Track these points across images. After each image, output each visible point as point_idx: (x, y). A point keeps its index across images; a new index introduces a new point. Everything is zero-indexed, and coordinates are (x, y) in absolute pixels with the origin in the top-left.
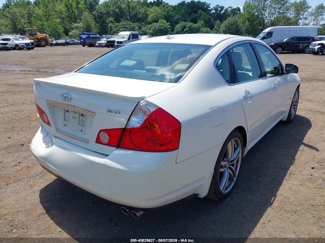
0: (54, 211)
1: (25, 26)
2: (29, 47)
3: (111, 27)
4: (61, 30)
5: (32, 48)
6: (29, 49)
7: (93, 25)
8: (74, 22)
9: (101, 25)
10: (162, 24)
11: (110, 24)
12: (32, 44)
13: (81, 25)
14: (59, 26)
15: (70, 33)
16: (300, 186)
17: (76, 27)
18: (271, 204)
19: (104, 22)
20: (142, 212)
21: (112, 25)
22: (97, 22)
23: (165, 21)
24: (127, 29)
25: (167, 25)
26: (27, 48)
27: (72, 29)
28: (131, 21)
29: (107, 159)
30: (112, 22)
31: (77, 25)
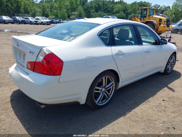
0: (14, 102)
1: (49, 13)
2: (48, 24)
3: (93, 15)
4: (66, 15)
5: (50, 24)
6: (48, 25)
7: (83, 13)
8: (74, 11)
9: (87, 14)
10: (121, 15)
11: (92, 13)
12: (50, 22)
13: (77, 13)
14: (65, 13)
15: (71, 17)
16: (148, 109)
17: (74, 14)
18: (125, 115)
19: (89, 12)
20: (45, 106)
21: (93, 14)
22: (85, 12)
23: (123, 13)
24: (101, 16)
25: (124, 15)
26: (47, 24)
27: (72, 15)
28: (104, 12)
29: (28, 76)
30: (93, 12)
31: (74, 13)
